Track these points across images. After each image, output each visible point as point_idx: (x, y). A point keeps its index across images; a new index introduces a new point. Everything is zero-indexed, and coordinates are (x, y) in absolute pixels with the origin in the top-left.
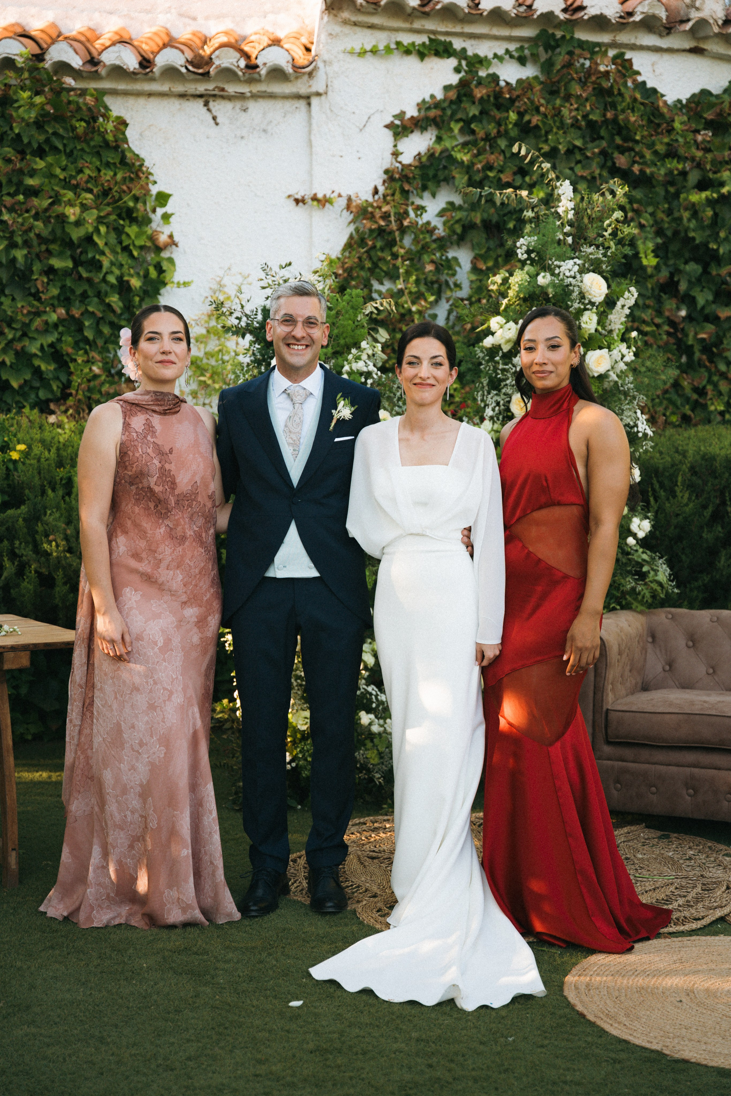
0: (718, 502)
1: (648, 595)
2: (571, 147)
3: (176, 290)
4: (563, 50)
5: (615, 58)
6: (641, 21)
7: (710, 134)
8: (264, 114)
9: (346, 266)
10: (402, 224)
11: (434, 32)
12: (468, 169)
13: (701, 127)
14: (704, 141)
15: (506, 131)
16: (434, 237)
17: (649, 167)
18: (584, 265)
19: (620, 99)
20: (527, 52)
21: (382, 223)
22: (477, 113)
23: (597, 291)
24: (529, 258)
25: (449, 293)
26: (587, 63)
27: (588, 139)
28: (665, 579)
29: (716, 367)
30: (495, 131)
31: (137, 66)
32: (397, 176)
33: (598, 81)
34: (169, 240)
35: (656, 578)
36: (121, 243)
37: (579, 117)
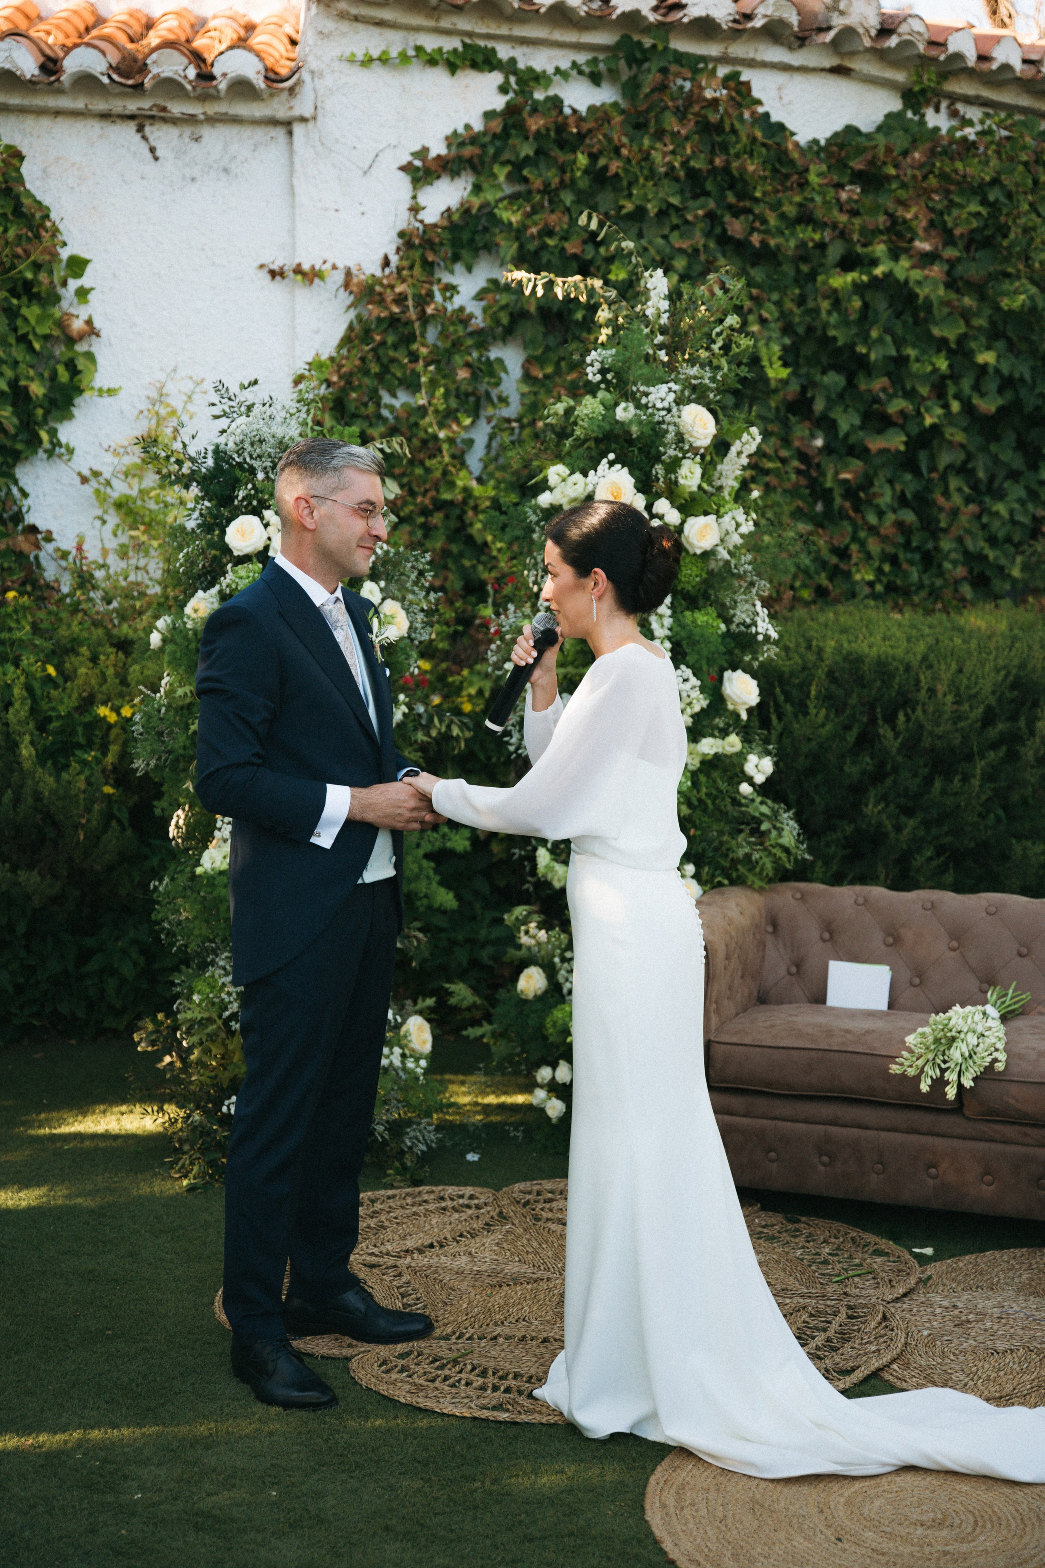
0: (865, 719)
1: (769, 866)
2: (664, 207)
3: (97, 399)
4: (654, 65)
5: (727, 79)
6: (764, 27)
7: (858, 190)
8: (226, 145)
9: (344, 370)
10: (424, 311)
11: (470, 34)
12: (518, 233)
13: (846, 180)
14: (850, 200)
15: (573, 181)
16: (470, 329)
17: (773, 237)
18: (682, 391)
19: (733, 139)
20: (602, 66)
21: (396, 310)
22: (531, 153)
23: (701, 431)
24: (604, 380)
25: (490, 411)
26: (688, 85)
27: (688, 195)
28: (793, 842)
29: (863, 518)
30: (557, 180)
31: (36, 72)
32: (417, 242)
33: (703, 112)
34: (86, 328)
35: (781, 841)
36: (15, 329)
37: (677, 164)
